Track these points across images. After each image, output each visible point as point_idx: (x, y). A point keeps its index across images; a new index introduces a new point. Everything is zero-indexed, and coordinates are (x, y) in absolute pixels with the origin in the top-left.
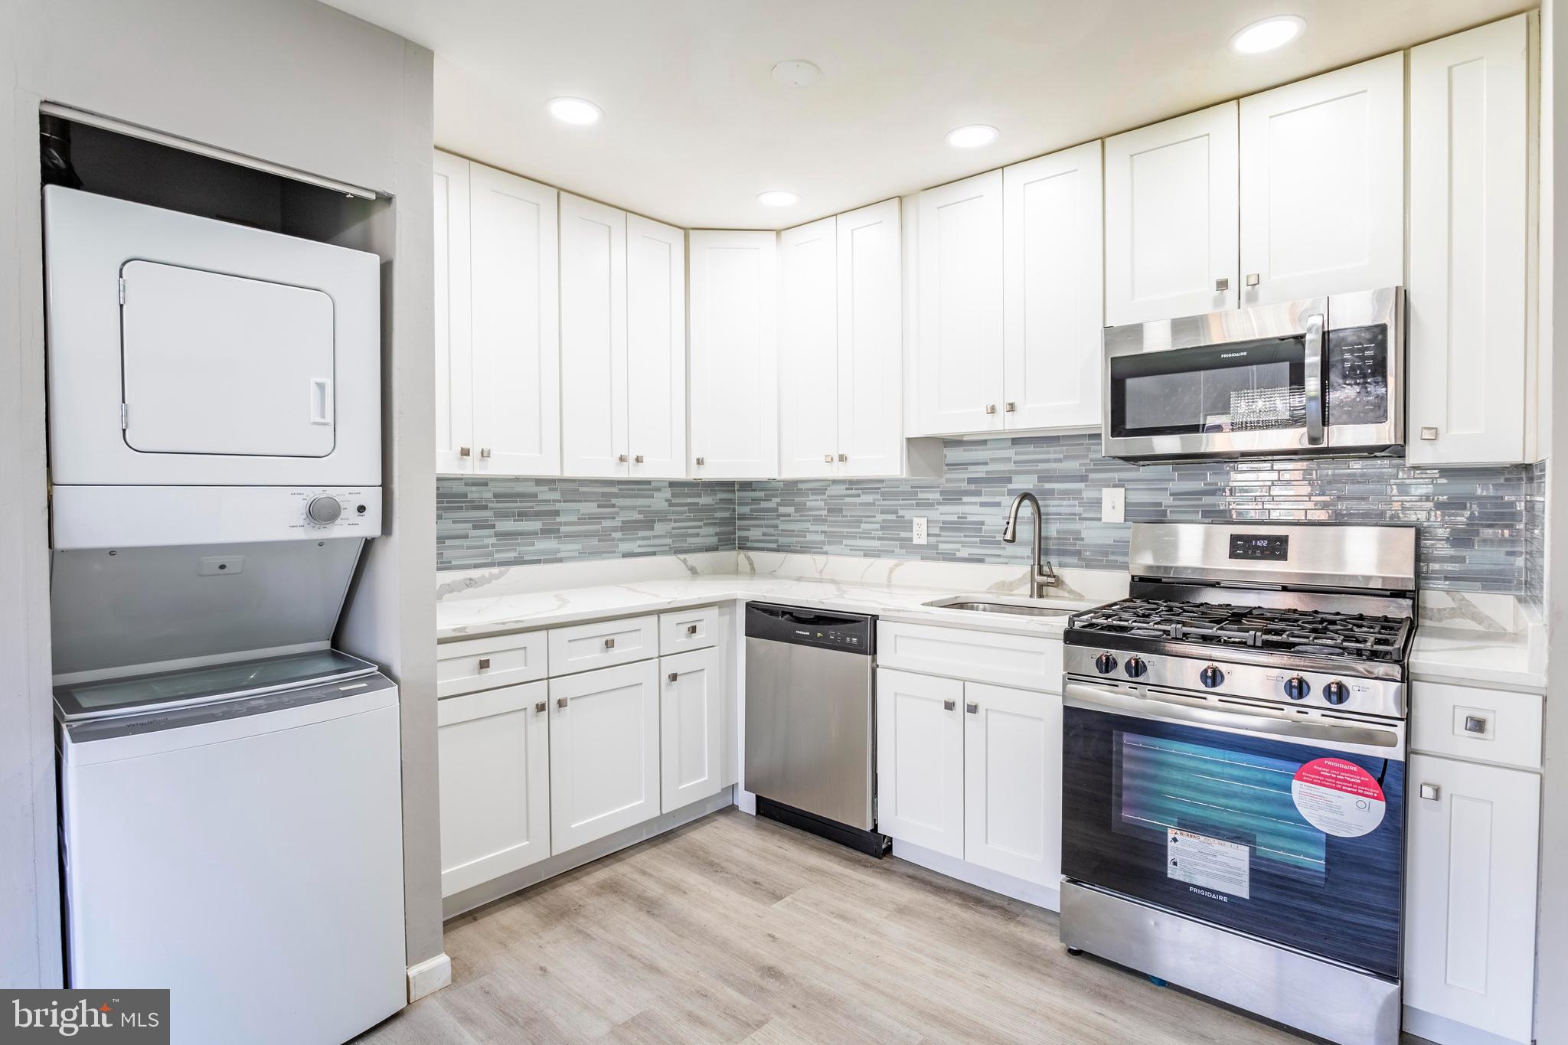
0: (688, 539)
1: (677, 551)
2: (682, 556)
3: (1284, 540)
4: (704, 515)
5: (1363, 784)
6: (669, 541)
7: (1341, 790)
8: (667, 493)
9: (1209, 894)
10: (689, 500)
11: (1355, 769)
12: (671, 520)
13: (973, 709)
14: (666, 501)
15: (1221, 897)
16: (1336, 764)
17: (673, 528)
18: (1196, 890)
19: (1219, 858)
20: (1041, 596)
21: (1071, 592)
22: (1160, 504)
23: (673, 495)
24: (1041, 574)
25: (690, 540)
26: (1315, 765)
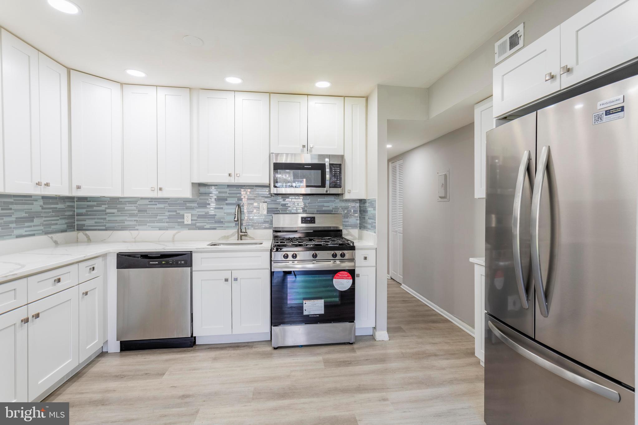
0: (52, 226)
1: (47, 233)
2: (50, 236)
3: (314, 218)
4: (60, 214)
5: (348, 276)
6: (42, 228)
7: (343, 279)
8: (41, 202)
9: (314, 316)
10: (52, 206)
11: (346, 273)
12: (43, 217)
13: (236, 279)
14: (40, 206)
15: (317, 316)
16: (342, 273)
17: (44, 221)
18: (311, 316)
19: (317, 305)
20: (241, 239)
21: (250, 237)
22: (278, 208)
23: (44, 203)
24: (241, 232)
25: (53, 227)
26: (338, 274)
